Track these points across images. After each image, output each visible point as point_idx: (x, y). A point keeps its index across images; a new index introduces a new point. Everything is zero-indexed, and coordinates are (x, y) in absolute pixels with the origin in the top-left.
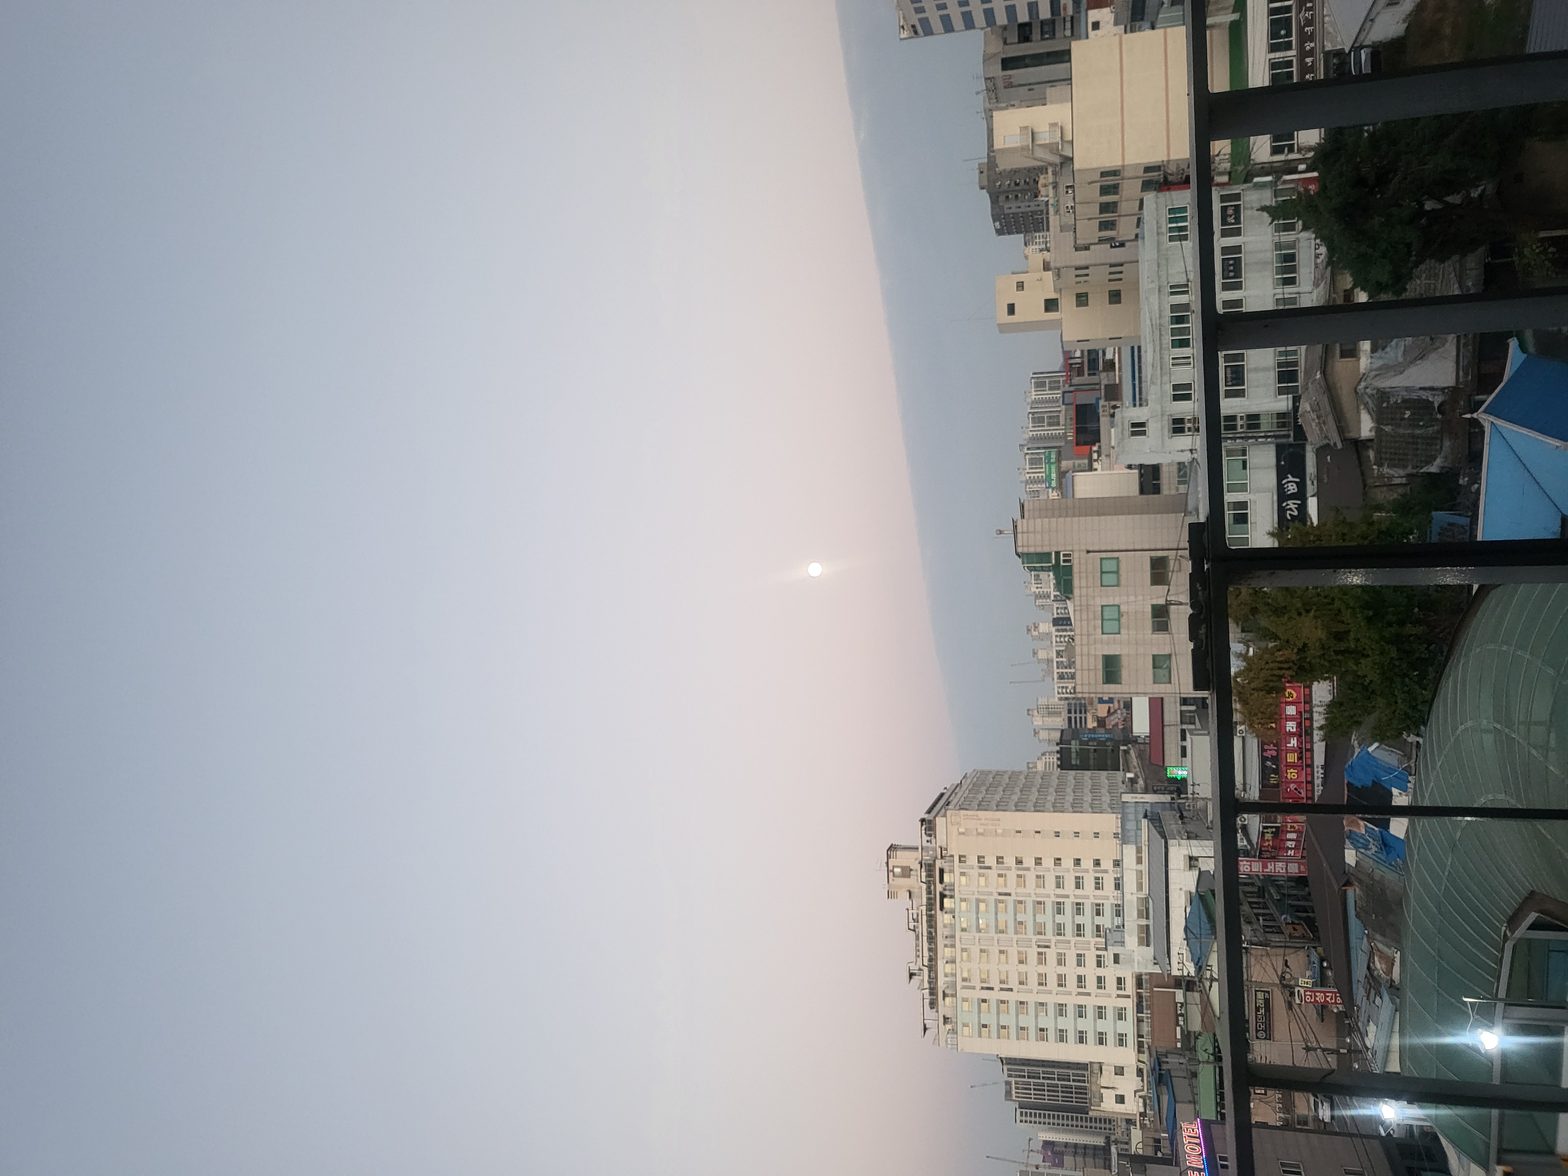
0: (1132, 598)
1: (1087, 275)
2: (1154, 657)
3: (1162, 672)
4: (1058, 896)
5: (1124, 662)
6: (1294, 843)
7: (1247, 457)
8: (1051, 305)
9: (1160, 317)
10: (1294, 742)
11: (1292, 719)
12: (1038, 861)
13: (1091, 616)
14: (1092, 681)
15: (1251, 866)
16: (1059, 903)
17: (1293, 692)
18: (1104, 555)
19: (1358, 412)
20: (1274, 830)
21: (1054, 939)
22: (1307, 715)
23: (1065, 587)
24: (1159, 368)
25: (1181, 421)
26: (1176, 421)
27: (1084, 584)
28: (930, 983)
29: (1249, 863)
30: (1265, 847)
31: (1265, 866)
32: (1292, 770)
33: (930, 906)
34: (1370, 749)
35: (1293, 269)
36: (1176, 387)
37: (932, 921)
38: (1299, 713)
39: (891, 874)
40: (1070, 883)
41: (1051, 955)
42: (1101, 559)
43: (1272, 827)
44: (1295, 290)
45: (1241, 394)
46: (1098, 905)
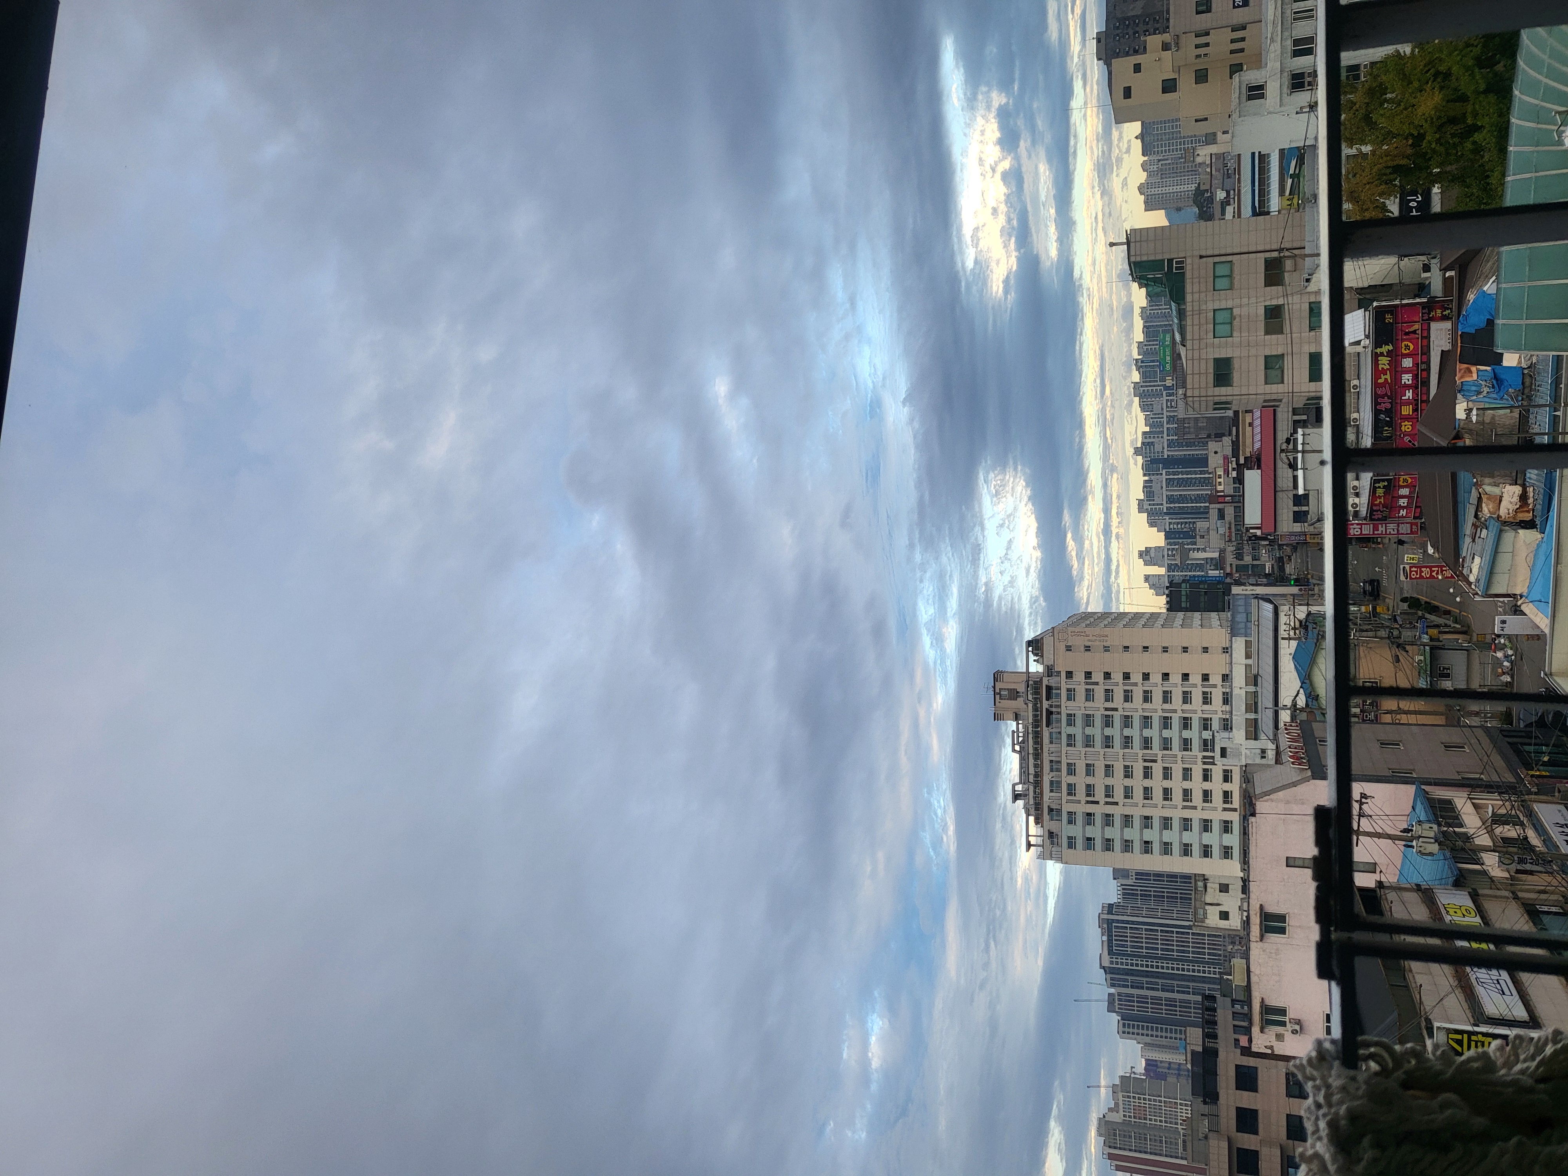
0: (1245, 301)
1: (1207, 45)
2: (1267, 357)
3: (1274, 373)
4: (1165, 711)
5: (1236, 364)
6: (1406, 500)
8: (1169, 86)
10: (1409, 394)
11: (1407, 371)
12: (1146, 676)
13: (1203, 321)
14: (1203, 385)
15: (1361, 529)
16: (1166, 718)
17: (1410, 344)
18: (1217, 259)
20: (1386, 483)
21: (1160, 754)
22: (1424, 366)
23: (1178, 294)
24: (1280, 25)
25: (1299, 76)
26: (1295, 77)
27: (1196, 289)
28: (1035, 798)
29: (1359, 527)
30: (1376, 505)
31: (1376, 528)
32: (1406, 423)
33: (1037, 723)
36: (1296, 42)
37: (1037, 737)
38: (1416, 364)
39: (998, 697)
40: (1177, 697)
41: (1157, 770)
42: (1215, 264)
43: (1383, 480)
46: (1206, 719)
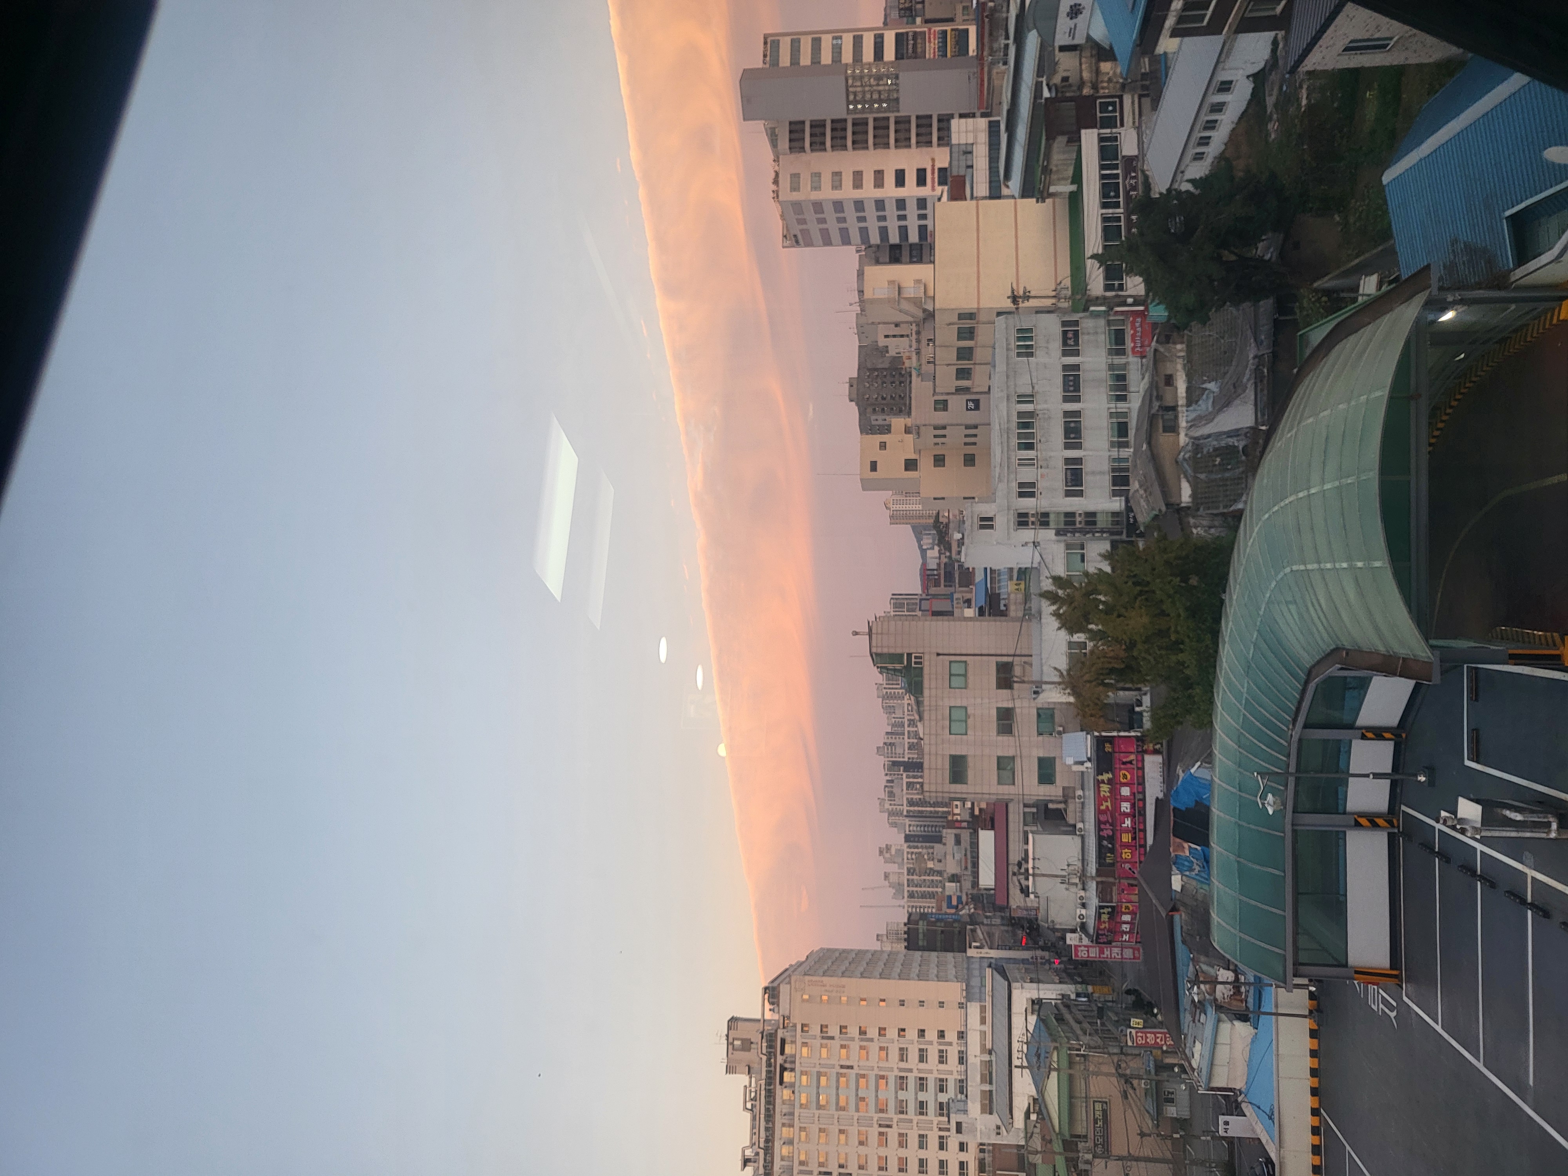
0: (979, 701)
1: (944, 436)
2: (999, 758)
3: (1006, 774)
4: (901, 1070)
5: (970, 762)
6: (1128, 926)
7: (1085, 551)
8: (911, 465)
9: (1008, 421)
10: (1128, 822)
11: (1126, 799)
12: (882, 1031)
13: (940, 717)
14: (940, 781)
15: (1088, 951)
16: (902, 1078)
17: (1127, 773)
18: (953, 658)
19: (1180, 481)
20: (1110, 910)
21: (896, 1117)
22: (1141, 796)
23: (915, 687)
24: (1006, 468)
25: (1025, 515)
26: (1021, 515)
27: (933, 685)
29: (1087, 949)
30: (1101, 929)
31: (1102, 952)
32: (1126, 850)
33: (770, 1080)
34: (1193, 771)
35: (1125, 388)
36: (1021, 485)
37: (770, 1096)
38: (1133, 794)
39: (730, 1047)
40: (913, 1055)
41: (893, 1135)
42: (951, 662)
43: (1107, 907)
44: (1127, 405)
45: (1080, 494)
46: (941, 1080)
